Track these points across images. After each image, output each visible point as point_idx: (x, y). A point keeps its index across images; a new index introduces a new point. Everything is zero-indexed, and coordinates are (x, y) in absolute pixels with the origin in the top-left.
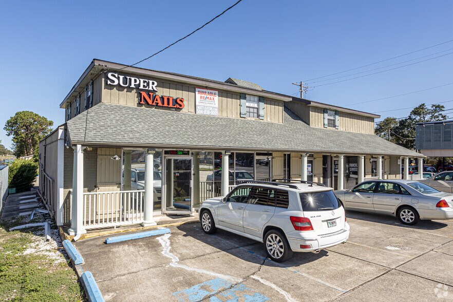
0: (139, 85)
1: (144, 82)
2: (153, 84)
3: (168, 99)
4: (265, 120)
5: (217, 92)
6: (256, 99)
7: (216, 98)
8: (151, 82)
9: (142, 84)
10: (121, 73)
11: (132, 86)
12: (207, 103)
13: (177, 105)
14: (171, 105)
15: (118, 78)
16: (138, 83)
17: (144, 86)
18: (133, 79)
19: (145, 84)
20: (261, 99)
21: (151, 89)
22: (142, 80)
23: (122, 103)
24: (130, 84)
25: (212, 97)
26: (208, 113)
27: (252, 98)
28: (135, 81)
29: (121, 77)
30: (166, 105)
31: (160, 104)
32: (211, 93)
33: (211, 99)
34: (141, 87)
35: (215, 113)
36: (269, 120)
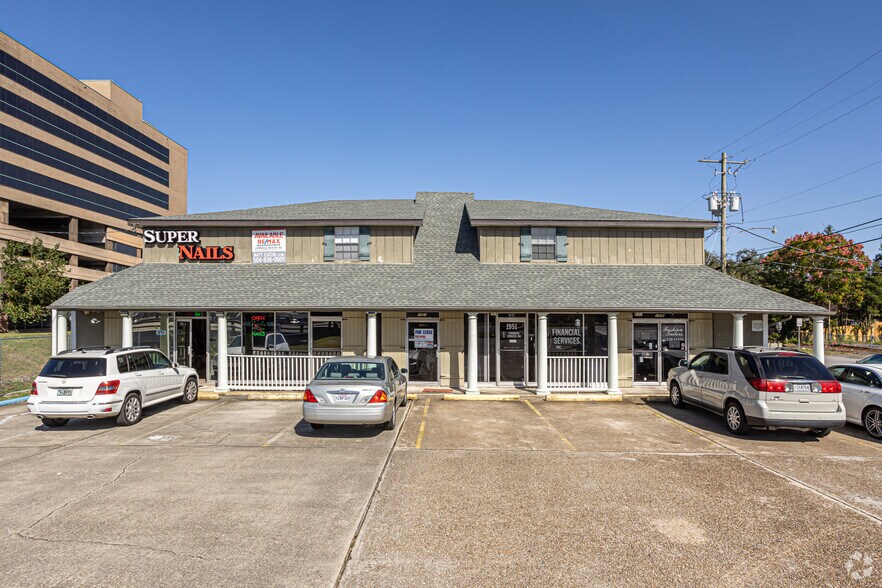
0: (177, 238)
1: (183, 234)
2: (193, 234)
3: (212, 251)
4: (373, 261)
5: (284, 231)
6: (356, 230)
7: (283, 240)
8: (190, 233)
9: (180, 237)
10: (155, 228)
11: (170, 241)
12: (267, 248)
13: (224, 256)
14: (215, 257)
15: (155, 235)
16: (175, 236)
17: (183, 239)
18: (170, 233)
19: (184, 237)
20: (367, 229)
21: (190, 241)
22: (180, 233)
23: (163, 261)
24: (167, 239)
25: (276, 239)
26: (270, 260)
27: (347, 230)
28: (173, 235)
29: (158, 233)
30: (209, 257)
31: (202, 257)
32: (275, 234)
33: (274, 241)
34: (180, 240)
35: (281, 259)
36: (380, 260)
